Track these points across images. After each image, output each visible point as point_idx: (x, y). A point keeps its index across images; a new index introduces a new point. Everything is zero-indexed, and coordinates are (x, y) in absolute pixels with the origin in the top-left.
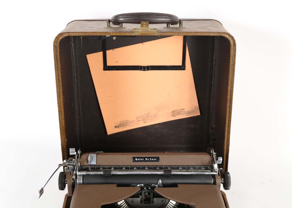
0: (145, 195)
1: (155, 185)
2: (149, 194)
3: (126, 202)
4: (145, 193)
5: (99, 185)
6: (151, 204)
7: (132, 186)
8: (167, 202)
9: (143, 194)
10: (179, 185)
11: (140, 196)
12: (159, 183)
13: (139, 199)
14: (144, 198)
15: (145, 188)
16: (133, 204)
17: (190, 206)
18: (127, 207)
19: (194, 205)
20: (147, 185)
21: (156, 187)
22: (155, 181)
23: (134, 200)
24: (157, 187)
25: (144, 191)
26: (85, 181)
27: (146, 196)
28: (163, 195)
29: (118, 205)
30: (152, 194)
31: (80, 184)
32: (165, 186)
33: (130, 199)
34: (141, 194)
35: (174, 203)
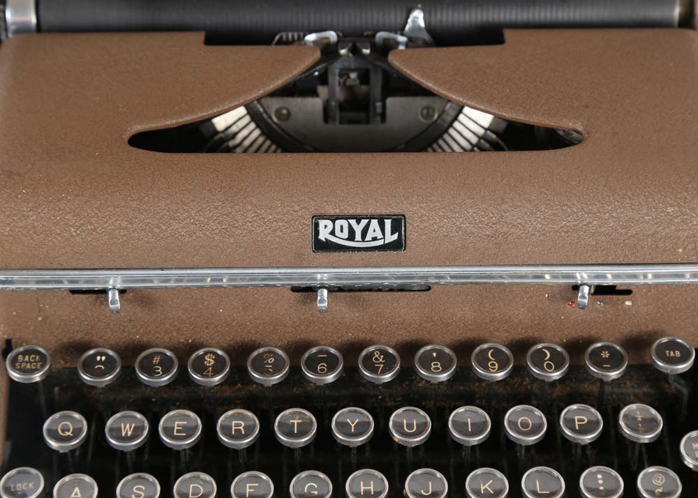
0: (344, 86)
1: (391, 35)
2: (364, 77)
3: (254, 116)
4: (344, 73)
5: (116, 37)
6: (376, 127)
7: (280, 42)
8: (453, 113)
9: (335, 79)
10: (508, 34)
11: (322, 90)
12: (410, 20)
13: (314, 105)
14: (340, 94)
15: (343, 52)
16: (284, 125)
17: (561, 133)
18: (261, 140)
19: (580, 129)
20: (353, 38)
21: (397, 43)
22: (393, 17)
23: (293, 110)
24: (401, 47)
25: (336, 67)
26: (51, 17)
27: (349, 89)
28: (429, 85)
29: (217, 132)
30: (377, 81)
31: (22, 30)
32: (440, 38)
33: (275, 104)
34: (324, 79)
35: (486, 119)
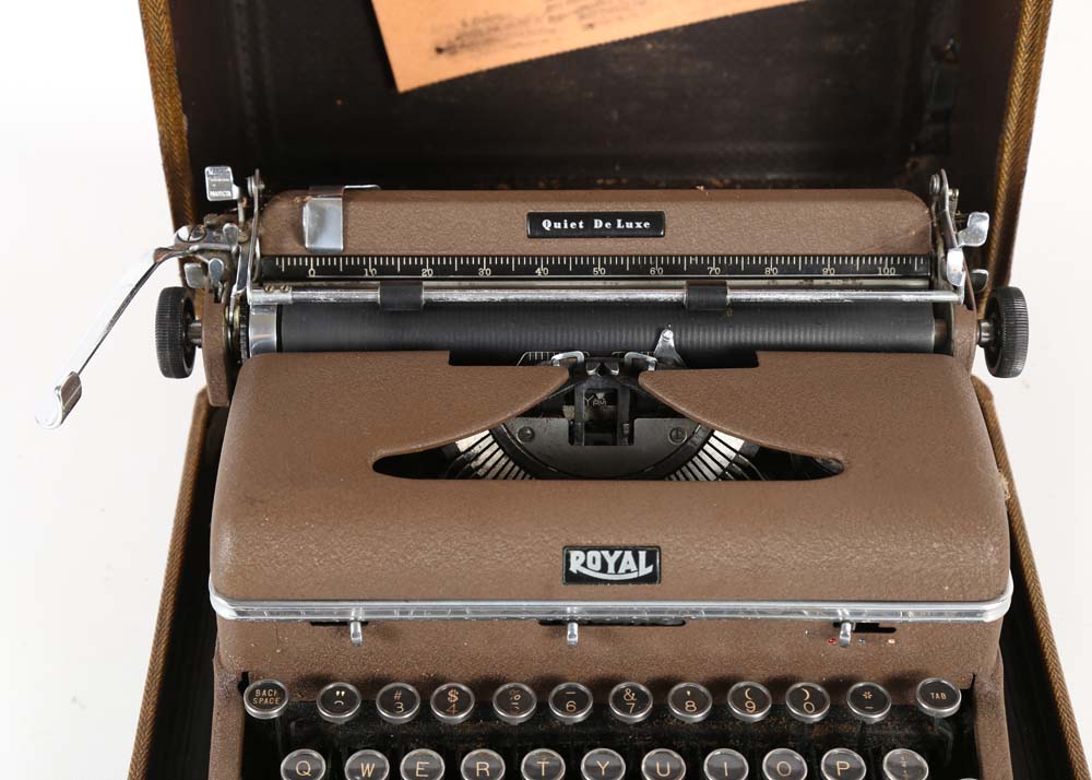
0: (590, 405)
1: (640, 355)
2: (612, 397)
3: (498, 436)
4: (591, 393)
5: (359, 357)
6: (623, 448)
7: (526, 363)
8: (703, 435)
9: (581, 399)
10: (762, 356)
11: (568, 410)
12: (660, 345)
13: (559, 425)
14: (586, 415)
15: (591, 372)
16: (530, 446)
17: (819, 461)
18: (504, 461)
19: (840, 458)
20: (602, 357)
21: (648, 363)
22: (644, 337)
23: (535, 429)
24: (651, 369)
25: (584, 387)
26: (291, 337)
27: (595, 409)
28: (682, 408)
29: (459, 453)
30: (624, 402)
31: (263, 349)
32: (691, 359)
33: (519, 425)
34: (569, 399)
35: (738, 444)
